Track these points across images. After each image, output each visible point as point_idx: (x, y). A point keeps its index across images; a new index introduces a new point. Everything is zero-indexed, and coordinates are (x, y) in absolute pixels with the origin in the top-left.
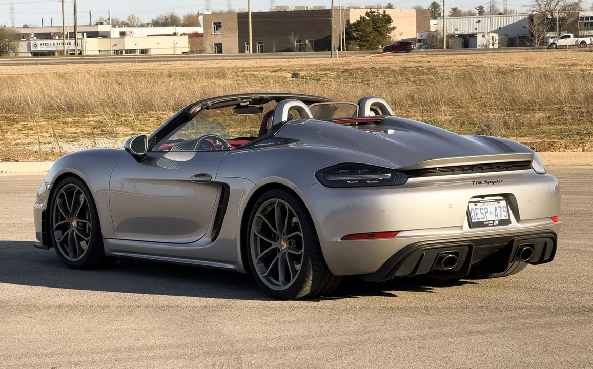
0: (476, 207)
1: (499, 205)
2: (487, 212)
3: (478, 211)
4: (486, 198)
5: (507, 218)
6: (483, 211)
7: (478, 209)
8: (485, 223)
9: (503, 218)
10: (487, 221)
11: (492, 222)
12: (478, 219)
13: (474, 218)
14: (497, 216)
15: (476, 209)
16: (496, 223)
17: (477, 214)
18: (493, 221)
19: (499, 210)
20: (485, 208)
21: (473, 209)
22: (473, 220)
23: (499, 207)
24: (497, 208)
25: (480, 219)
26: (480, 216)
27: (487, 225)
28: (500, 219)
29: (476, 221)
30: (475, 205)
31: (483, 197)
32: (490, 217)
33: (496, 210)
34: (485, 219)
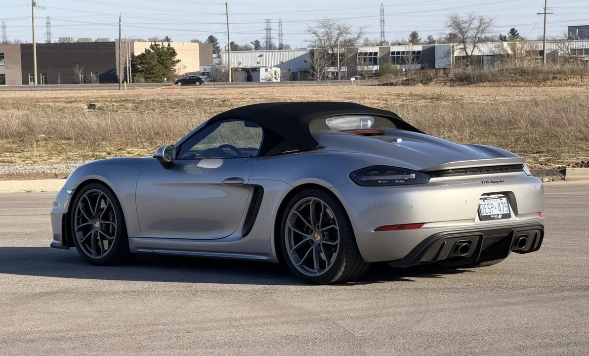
1: (502, 201)
4: (491, 196)
5: (508, 212)
6: (490, 207)
7: (486, 204)
8: (491, 216)
9: (505, 212)
10: (493, 215)
11: (497, 216)
14: (500, 210)
15: (484, 204)
16: (500, 216)
17: (485, 209)
18: (498, 215)
19: (501, 205)
20: (491, 204)
21: (482, 204)
22: (483, 213)
25: (488, 213)
26: (488, 211)
27: (493, 219)
28: (502, 213)
29: (485, 214)
30: (484, 201)
31: (488, 194)
32: (495, 212)
33: (499, 205)
34: (491, 214)
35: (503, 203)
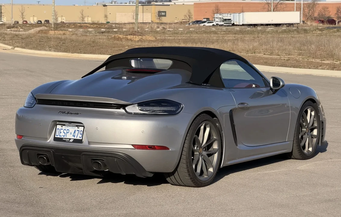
0: (62, 128)
2: (68, 133)
3: (62, 131)
4: (72, 124)
5: (81, 139)
6: (65, 132)
7: (62, 129)
8: (63, 139)
9: (78, 138)
10: (65, 138)
11: (68, 140)
12: (60, 136)
13: (57, 135)
14: (74, 136)
15: (61, 129)
16: (71, 141)
17: (60, 132)
18: (70, 139)
19: (77, 132)
20: (67, 130)
21: (59, 129)
22: (57, 136)
23: (77, 131)
24: (76, 131)
25: (61, 136)
26: (62, 134)
27: (65, 141)
28: (75, 138)
29: (59, 137)
30: (61, 127)
32: (69, 136)
33: (75, 132)
34: (65, 137)
35: (79, 131)
